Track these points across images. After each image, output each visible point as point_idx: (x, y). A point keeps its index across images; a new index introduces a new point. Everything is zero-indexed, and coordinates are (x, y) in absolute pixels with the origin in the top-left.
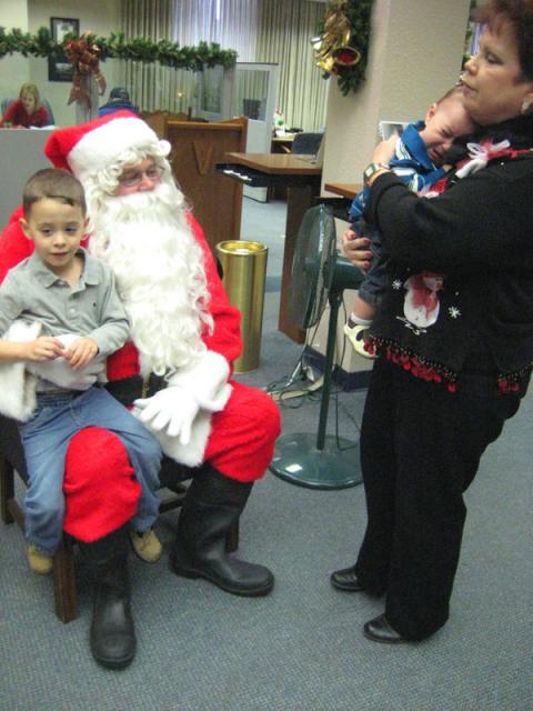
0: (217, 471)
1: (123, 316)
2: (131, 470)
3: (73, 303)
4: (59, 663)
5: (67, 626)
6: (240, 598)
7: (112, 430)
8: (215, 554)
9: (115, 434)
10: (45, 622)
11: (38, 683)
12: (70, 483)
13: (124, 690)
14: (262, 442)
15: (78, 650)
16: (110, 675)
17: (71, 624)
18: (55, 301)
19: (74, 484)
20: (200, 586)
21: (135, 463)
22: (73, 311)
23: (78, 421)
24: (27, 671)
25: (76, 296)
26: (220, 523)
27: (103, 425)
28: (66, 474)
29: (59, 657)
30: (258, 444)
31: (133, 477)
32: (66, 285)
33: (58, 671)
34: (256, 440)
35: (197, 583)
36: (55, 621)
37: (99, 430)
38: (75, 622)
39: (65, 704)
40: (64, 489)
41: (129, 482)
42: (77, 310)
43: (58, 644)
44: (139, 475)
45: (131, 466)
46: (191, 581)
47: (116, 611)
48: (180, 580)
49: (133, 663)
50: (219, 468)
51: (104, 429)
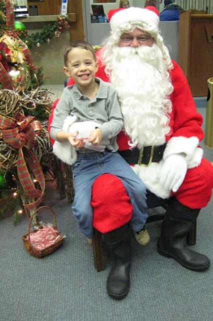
0: (179, 202)
1: (121, 117)
2: (127, 197)
3: (91, 108)
4: (90, 292)
5: (99, 273)
6: (190, 271)
7: (118, 176)
8: (179, 246)
9: (120, 179)
10: (88, 270)
11: (78, 299)
12: (94, 202)
13: (119, 310)
14: (203, 187)
15: (101, 287)
16: (113, 302)
17: (101, 272)
18: (82, 107)
19: (96, 202)
20: (171, 261)
21: (130, 194)
22: (91, 112)
23: (101, 170)
24: (75, 292)
25: (93, 105)
26: (182, 230)
27: (114, 173)
28: (92, 196)
29: (91, 288)
30: (201, 188)
31: (129, 202)
32: (87, 99)
33: (89, 295)
34: (200, 186)
35: (169, 260)
36: (93, 270)
37: (112, 175)
38: (103, 272)
39: (88, 313)
40: (91, 205)
41: (126, 204)
42: (93, 112)
43: (92, 282)
44: (133, 201)
45: (128, 195)
46: (166, 258)
47: (122, 270)
48: (161, 257)
49: (127, 297)
50: (180, 200)
51: (114, 175)
